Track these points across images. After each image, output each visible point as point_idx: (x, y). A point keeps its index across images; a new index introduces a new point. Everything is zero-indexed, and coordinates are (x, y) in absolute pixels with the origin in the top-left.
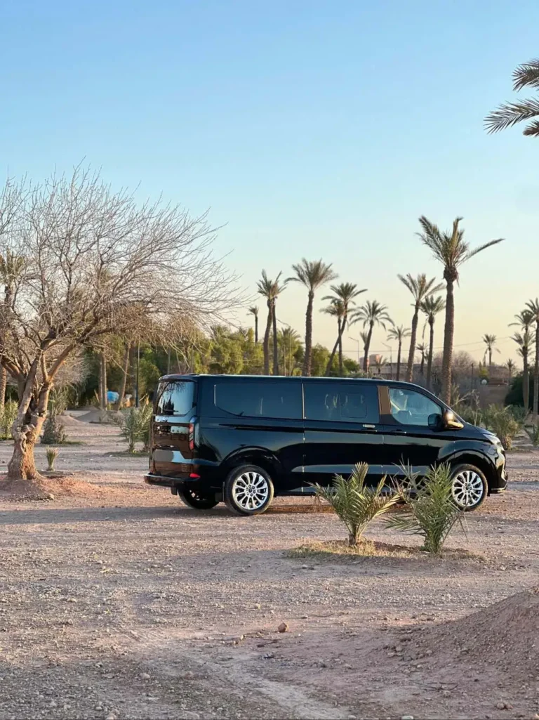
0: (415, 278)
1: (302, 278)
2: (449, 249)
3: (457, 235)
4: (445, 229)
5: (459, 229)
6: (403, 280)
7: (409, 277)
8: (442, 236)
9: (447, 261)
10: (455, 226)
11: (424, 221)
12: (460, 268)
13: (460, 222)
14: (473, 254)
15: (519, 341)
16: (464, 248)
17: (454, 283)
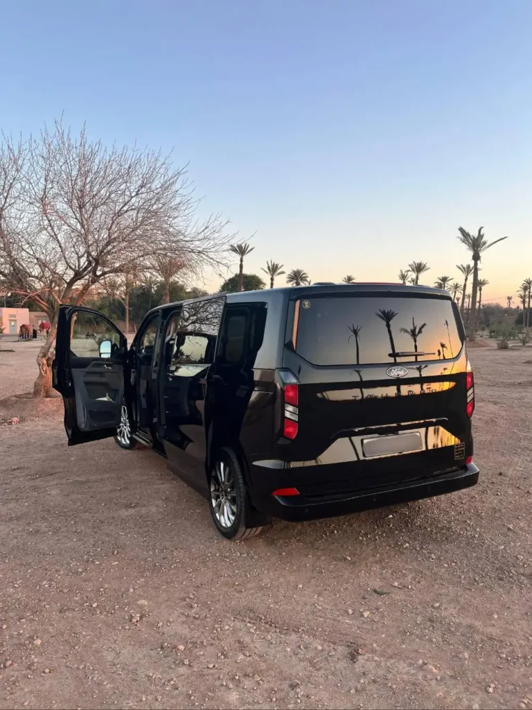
0: (465, 266)
1: (413, 270)
2: (476, 244)
3: (480, 236)
4: (474, 233)
5: (481, 233)
6: (459, 268)
7: (462, 266)
8: (472, 237)
9: (474, 251)
10: (480, 231)
11: (462, 230)
12: (481, 254)
13: (482, 230)
14: (489, 246)
15: (521, 297)
16: (485, 243)
17: (478, 262)
